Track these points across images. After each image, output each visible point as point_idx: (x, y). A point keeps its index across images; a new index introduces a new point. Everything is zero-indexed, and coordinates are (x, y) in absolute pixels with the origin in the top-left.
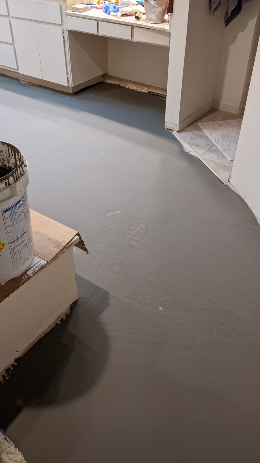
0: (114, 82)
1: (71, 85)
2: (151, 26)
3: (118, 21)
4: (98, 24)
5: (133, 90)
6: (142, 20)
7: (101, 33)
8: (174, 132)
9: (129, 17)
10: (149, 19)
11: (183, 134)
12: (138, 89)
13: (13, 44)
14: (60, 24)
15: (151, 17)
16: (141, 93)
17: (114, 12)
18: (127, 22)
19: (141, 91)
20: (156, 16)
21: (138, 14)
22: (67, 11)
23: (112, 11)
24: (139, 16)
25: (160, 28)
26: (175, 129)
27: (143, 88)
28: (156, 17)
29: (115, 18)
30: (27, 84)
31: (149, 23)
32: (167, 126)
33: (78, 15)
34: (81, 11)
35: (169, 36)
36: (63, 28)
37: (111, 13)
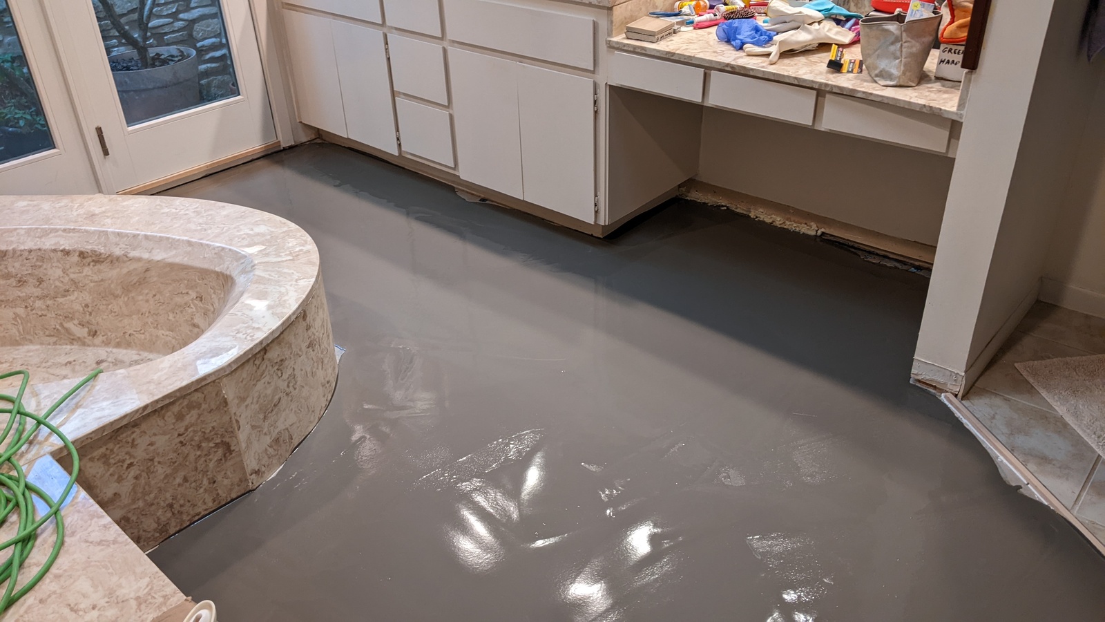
0: (714, 199)
1: (603, 221)
2: (888, 98)
3: (774, 74)
4: (705, 74)
5: (770, 226)
6: (848, 72)
7: (713, 101)
8: (945, 397)
9: (802, 60)
10: (877, 72)
11: (981, 407)
12: (788, 223)
13: (449, 105)
14: (589, 68)
15: (887, 69)
17: (757, 44)
18: (805, 80)
19: (798, 229)
20: (904, 66)
21: (837, 55)
22: (612, 37)
23: (749, 40)
24: (842, 62)
25: (924, 105)
26: (951, 387)
27: (804, 222)
28: (902, 68)
29: (764, 64)
30: (476, 203)
31: (875, 85)
32: (920, 373)
33: (646, 51)
34: (656, 37)
35: (950, 126)
36: (597, 81)
37: (745, 46)
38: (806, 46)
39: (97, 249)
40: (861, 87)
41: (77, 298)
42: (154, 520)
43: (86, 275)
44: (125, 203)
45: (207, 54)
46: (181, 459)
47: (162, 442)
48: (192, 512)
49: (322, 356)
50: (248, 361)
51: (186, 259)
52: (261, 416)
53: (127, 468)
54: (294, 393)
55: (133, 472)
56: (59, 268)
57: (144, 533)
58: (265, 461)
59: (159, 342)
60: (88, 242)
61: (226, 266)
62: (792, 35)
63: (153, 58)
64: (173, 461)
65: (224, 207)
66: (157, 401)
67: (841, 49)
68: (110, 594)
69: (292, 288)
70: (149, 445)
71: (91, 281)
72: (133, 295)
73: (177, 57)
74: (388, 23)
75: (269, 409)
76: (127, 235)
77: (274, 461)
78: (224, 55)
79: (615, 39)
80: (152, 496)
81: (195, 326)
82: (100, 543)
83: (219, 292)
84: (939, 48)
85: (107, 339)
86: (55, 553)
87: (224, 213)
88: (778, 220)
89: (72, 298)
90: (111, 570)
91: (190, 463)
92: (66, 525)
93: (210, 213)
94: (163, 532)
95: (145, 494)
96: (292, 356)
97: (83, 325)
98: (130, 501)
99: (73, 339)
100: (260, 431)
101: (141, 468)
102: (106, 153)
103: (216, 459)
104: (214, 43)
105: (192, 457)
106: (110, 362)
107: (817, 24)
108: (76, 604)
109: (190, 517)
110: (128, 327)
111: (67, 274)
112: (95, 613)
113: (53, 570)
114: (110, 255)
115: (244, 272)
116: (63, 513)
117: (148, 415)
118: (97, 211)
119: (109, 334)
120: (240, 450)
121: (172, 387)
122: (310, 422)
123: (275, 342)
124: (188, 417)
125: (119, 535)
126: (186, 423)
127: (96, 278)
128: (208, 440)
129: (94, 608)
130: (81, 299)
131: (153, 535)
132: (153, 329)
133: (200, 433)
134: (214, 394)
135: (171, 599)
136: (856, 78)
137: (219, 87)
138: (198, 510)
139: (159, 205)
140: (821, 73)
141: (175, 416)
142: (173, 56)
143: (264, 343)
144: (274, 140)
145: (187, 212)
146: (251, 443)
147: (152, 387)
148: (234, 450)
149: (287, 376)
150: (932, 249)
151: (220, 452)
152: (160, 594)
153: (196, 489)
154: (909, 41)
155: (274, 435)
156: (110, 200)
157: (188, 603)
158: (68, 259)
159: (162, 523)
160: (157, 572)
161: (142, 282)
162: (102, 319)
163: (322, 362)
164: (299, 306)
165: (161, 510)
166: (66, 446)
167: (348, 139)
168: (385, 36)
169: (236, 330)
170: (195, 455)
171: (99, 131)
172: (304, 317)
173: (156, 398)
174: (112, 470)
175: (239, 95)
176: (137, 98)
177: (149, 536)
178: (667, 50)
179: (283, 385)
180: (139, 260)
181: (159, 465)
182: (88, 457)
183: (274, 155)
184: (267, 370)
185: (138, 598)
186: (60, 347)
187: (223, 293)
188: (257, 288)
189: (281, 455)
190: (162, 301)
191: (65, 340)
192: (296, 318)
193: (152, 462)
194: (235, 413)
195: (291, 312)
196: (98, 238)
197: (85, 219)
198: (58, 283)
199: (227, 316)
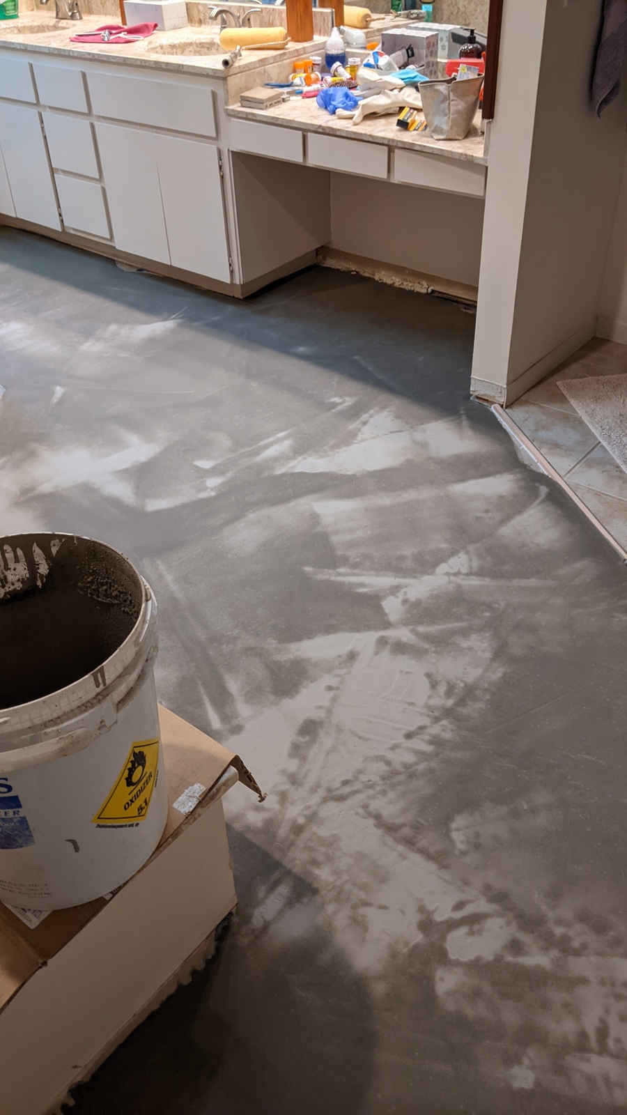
0: (345, 265)
2: (436, 149)
3: (355, 133)
4: (304, 138)
6: (415, 130)
7: (313, 161)
8: (495, 408)
9: (382, 121)
10: (433, 128)
11: (519, 413)
12: (405, 283)
13: (101, 179)
14: (212, 136)
15: (439, 125)
17: (346, 108)
18: (377, 137)
19: (412, 289)
20: (452, 122)
21: (406, 115)
22: (229, 106)
23: (341, 105)
24: (409, 121)
26: (497, 399)
27: (418, 281)
28: (450, 124)
29: (349, 126)
30: (133, 273)
31: (430, 139)
32: (476, 390)
33: (256, 117)
34: (265, 104)
36: (219, 147)
37: (337, 110)
38: (387, 109)
62: (374, 99)
67: (412, 111)
74: (42, 102)
79: (231, 107)
88: (395, 280)
107: (397, 90)
136: (418, 135)
140: (389, 131)
154: (456, 100)
167: (17, 219)
168: (40, 115)
178: (273, 115)
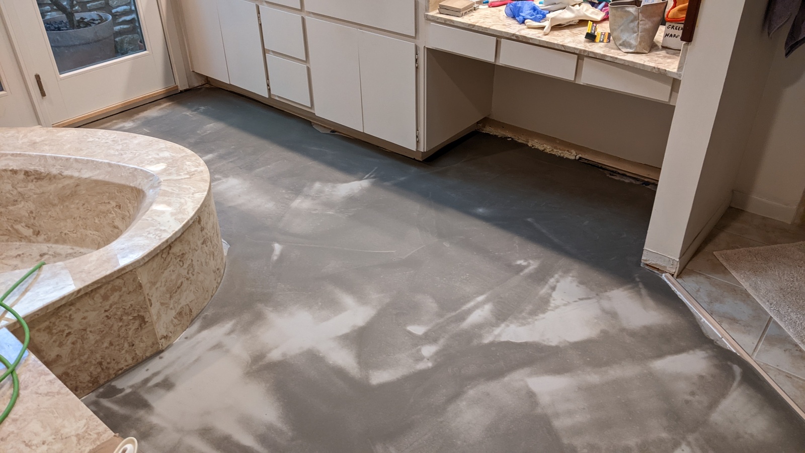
0: (503, 133)
1: (423, 148)
2: (628, 61)
3: (547, 42)
4: (498, 44)
5: (543, 152)
6: (600, 41)
7: (503, 61)
8: (665, 276)
9: (567, 32)
10: (621, 42)
12: (555, 150)
13: (306, 61)
14: (412, 35)
15: (628, 40)
16: (561, 158)
17: (535, 20)
18: (570, 47)
19: (562, 155)
20: (640, 38)
21: (592, 29)
22: (429, 12)
23: (529, 17)
24: (596, 34)
25: (654, 67)
26: (669, 269)
27: (567, 149)
28: (639, 40)
29: (539, 35)
30: (328, 134)
31: (619, 52)
32: (648, 259)
33: (453, 23)
34: (461, 13)
35: (672, 83)
36: (417, 44)
37: (526, 21)
38: (570, 22)
39: (38, 170)
40: (609, 53)
41: (23, 207)
42: (88, 374)
43: (30, 189)
44: (59, 134)
45: (120, 18)
46: (107, 329)
47: (92, 316)
48: (116, 368)
49: (213, 250)
50: (157, 255)
51: (107, 177)
52: (168, 296)
53: (67, 336)
54: (192, 278)
55: (71, 339)
56: (9, 183)
57: (80, 384)
58: (171, 328)
59: (87, 239)
60: (31, 164)
61: (138, 182)
62: (560, 14)
63: (78, 21)
64: (102, 330)
65: (135, 137)
66: (88, 286)
67: (595, 25)
68: (56, 432)
69: (190, 200)
70: (82, 319)
71: (35, 194)
72: (67, 204)
73: (97, 20)
75: (174, 290)
76: (61, 159)
77: (178, 329)
78: (133, 19)
79: (431, 14)
80: (86, 356)
81: (115, 227)
82: (47, 394)
83: (134, 202)
84: (665, 25)
85: (47, 237)
86: (12, 402)
87: (136, 142)
88: (548, 148)
89: (20, 206)
90: (56, 415)
91: (115, 331)
92: (20, 381)
93: (125, 141)
94: (95, 383)
95: (80, 355)
96: (190, 251)
97: (29, 227)
98: (69, 360)
99: (21, 238)
100: (167, 307)
101: (77, 336)
102: (43, 94)
103: (134, 328)
104: (125, 9)
105: (115, 327)
106: (50, 255)
107: (578, 6)
108: (30, 441)
109: (115, 371)
110: (64, 228)
111: (16, 189)
112: (45, 447)
113: (11, 416)
114: (48, 174)
115: (152, 187)
116: (17, 372)
117: (81, 297)
118: (38, 140)
119: (49, 233)
120: (152, 321)
121: (98, 275)
122: (206, 299)
123: (178, 240)
124: (112, 297)
125: (62, 388)
126: (110, 302)
127: (38, 191)
128: (128, 314)
129: (43, 444)
130: (27, 207)
131: (87, 386)
132: (83, 230)
133: (121, 309)
134: (132, 280)
135: (103, 436)
136: (606, 46)
137: (130, 43)
138: (121, 366)
139: (86, 135)
140: (580, 42)
141: (102, 297)
142: (94, 20)
143: (169, 241)
144: (172, 85)
145: (107, 141)
146: (160, 316)
147: (84, 275)
148: (147, 322)
149: (187, 266)
150: (658, 170)
151: (137, 323)
152: (94, 432)
153: (119, 351)
154: (644, 20)
155: (178, 310)
156: (47, 132)
157: (116, 438)
158: (16, 176)
159: (95, 376)
160: (92, 416)
161: (74, 194)
162: (44, 222)
163: (213, 255)
164: (196, 213)
165: (93, 367)
166: (18, 321)
167: (231, 85)
168: (258, 7)
169: (147, 231)
170: (118, 326)
171: (38, 77)
172: (199, 221)
173: (87, 284)
174: (54, 338)
175: (146, 50)
176: (66, 51)
177: (84, 386)
178: (469, 23)
179: (184, 272)
180: (71, 177)
181: (91, 334)
182: (37, 328)
183: (174, 96)
184: (172, 262)
185: (77, 435)
186: (11, 243)
187: (136, 203)
188: (163, 199)
189: (183, 324)
190: (89, 209)
191: (15, 238)
192: (193, 222)
193: (85, 332)
194: (148, 294)
195: (189, 218)
196: (39, 161)
197: (28, 146)
198: (8, 195)
199: (140, 221)
